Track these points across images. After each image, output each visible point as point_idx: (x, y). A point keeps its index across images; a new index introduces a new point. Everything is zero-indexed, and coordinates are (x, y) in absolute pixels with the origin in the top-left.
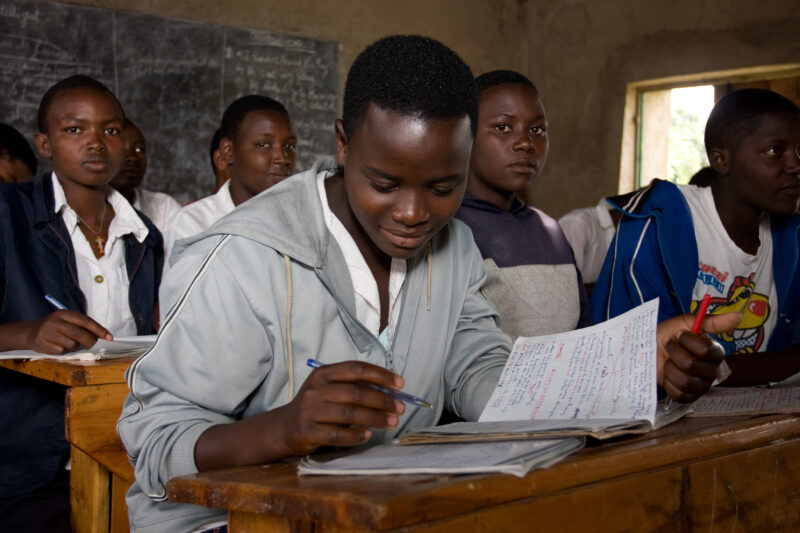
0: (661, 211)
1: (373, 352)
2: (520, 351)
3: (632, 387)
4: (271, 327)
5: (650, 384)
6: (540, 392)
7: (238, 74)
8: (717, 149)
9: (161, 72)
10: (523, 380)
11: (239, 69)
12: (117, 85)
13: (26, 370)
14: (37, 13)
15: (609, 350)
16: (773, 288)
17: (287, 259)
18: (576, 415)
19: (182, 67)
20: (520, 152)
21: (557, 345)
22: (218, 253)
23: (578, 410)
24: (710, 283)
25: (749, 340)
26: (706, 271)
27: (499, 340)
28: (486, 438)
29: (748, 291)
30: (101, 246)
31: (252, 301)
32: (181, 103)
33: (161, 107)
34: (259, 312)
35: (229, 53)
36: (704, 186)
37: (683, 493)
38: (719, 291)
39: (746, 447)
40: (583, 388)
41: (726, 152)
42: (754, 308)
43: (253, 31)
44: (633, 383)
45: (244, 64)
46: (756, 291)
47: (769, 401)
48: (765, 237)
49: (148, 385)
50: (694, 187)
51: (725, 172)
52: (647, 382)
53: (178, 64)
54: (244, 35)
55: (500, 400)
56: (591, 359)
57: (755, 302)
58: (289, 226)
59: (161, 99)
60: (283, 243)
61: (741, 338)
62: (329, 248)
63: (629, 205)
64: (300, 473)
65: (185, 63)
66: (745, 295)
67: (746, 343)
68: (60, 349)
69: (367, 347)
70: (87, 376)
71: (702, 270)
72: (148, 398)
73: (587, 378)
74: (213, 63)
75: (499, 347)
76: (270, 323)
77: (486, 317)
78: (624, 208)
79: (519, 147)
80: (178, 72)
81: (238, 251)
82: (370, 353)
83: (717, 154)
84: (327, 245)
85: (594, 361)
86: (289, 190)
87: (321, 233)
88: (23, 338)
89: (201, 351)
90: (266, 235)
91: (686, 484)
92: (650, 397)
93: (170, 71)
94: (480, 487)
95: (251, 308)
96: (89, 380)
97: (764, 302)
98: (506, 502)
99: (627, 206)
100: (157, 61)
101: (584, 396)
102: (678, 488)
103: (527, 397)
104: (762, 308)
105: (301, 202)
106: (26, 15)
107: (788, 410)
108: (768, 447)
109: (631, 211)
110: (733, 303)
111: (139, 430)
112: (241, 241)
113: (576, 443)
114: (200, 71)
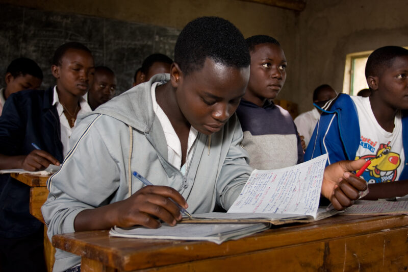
0: (341, 110)
1: (176, 177)
2: (254, 177)
3: (308, 197)
4: (119, 164)
5: (317, 197)
6: (260, 199)
7: (161, 48)
8: (372, 77)
9: (125, 47)
10: (253, 192)
11: (161, 46)
12: (105, 52)
13: (18, 179)
14: (70, 19)
15: (299, 179)
16: (403, 150)
17: (130, 128)
18: (276, 211)
19: (135, 45)
20: (274, 79)
21: (273, 176)
22: (94, 124)
23: (277, 209)
24: (366, 148)
25: (389, 177)
26: (365, 141)
27: (245, 170)
28: (217, 221)
29: (387, 151)
30: (73, 122)
31: (109, 150)
32: (134, 61)
33: (125, 63)
34: (113, 155)
35: (157, 38)
36: (366, 97)
37: (325, 256)
38: (372, 151)
39: (366, 233)
40: (282, 198)
41: (376, 78)
42: (392, 160)
43: (168, 28)
44: (308, 195)
45: (164, 44)
46: (392, 151)
47: (386, 208)
48: (398, 123)
49: (57, 189)
50: (360, 97)
51: (376, 89)
52: (315, 196)
53: (133, 43)
54: (164, 30)
55: (240, 202)
56: (289, 183)
57: (392, 157)
58: (134, 110)
59: (125, 59)
60: (128, 119)
61: (385, 176)
62: (154, 123)
63: (325, 106)
64: (110, 236)
65: (137, 43)
66: (386, 153)
67: (388, 178)
68: (34, 169)
69: (173, 174)
70: (41, 182)
71: (363, 140)
72: (58, 195)
73: (285, 192)
74: (150, 43)
75: (245, 174)
76: (118, 162)
77: (241, 158)
78: (322, 108)
79: (274, 76)
80: (133, 47)
81: (104, 123)
82: (175, 177)
83: (371, 79)
84: (153, 121)
85: (290, 184)
86: (136, 92)
87: (150, 115)
88: (19, 163)
89: (82, 173)
90: (120, 115)
91: (327, 252)
92: (316, 203)
93: (129, 46)
94: (192, 249)
95: (109, 153)
96: (41, 184)
97: (397, 158)
98: (209, 258)
99: (324, 107)
100: (124, 42)
101: (282, 201)
102: (322, 254)
103: (254, 201)
104: (395, 160)
105: (141, 98)
106: (65, 20)
107: (394, 213)
108: (379, 233)
109: (325, 109)
110: (379, 157)
111: (51, 210)
112: (107, 118)
113: (264, 226)
114: (143, 46)
